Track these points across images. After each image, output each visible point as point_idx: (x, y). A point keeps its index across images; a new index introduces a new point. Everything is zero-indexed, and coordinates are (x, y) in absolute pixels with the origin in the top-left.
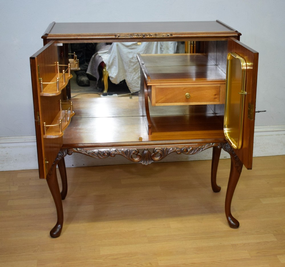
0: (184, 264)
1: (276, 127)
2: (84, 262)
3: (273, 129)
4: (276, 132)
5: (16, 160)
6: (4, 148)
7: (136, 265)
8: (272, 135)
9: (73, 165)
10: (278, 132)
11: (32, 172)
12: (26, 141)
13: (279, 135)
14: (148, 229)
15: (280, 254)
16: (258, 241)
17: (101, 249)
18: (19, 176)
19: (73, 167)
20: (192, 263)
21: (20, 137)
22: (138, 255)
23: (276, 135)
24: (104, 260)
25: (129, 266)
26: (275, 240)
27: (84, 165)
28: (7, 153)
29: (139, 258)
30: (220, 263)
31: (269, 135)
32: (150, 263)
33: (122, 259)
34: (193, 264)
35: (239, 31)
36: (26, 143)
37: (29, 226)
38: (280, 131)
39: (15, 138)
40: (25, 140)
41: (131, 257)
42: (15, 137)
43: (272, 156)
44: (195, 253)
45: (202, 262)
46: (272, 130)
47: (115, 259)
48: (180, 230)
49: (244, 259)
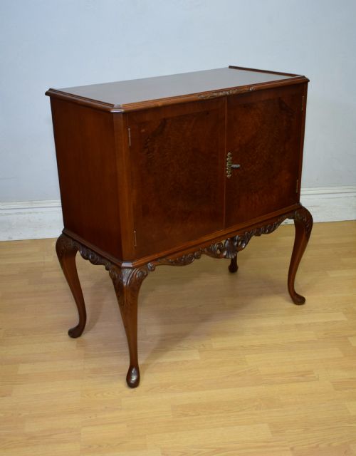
0: (242, 346)
6: (37, 213)
15: (352, 336)
16: (326, 321)
26: (345, 319)
28: (40, 219)
32: (203, 345)
35: (307, 76)
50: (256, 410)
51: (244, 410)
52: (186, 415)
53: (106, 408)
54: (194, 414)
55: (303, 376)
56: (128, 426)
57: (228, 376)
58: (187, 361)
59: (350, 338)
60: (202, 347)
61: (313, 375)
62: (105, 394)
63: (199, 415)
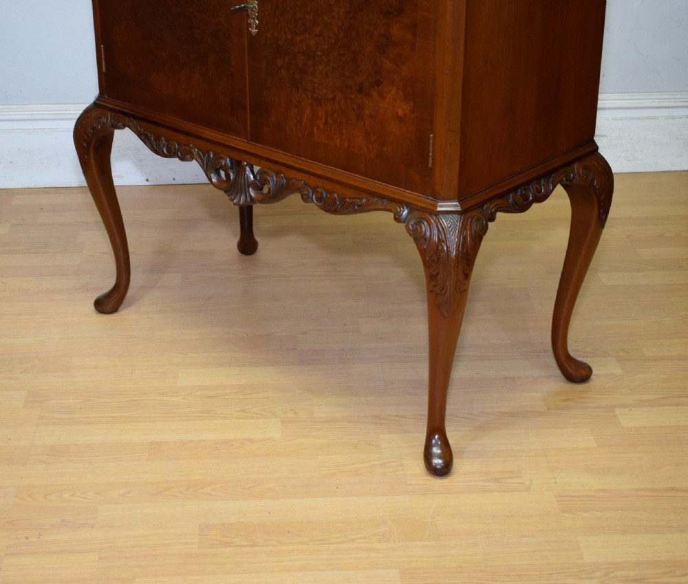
1: (666, 97)
2: (135, 400)
3: (659, 102)
4: (667, 110)
5: (11, 162)
7: (258, 414)
8: (654, 118)
9: (147, 180)
10: (671, 110)
11: (48, 193)
12: (35, 117)
13: (673, 118)
14: (304, 333)
15: (623, 406)
17: (182, 372)
18: (17, 201)
19: (147, 183)
20: (396, 416)
21: (21, 106)
22: (267, 391)
23: (667, 118)
24: (183, 399)
25: (241, 414)
26: (619, 372)
27: (174, 179)
29: (267, 398)
30: (467, 418)
31: (648, 118)
32: (294, 411)
33: (227, 397)
34: (398, 419)
36: (34, 123)
37: (20, 315)
38: (678, 107)
39: (8, 108)
40: (32, 115)
41: (250, 394)
42: (8, 106)
43: (654, 172)
44: (409, 393)
45: (421, 415)
46: (656, 104)
47: (210, 397)
48: (382, 338)
49: (528, 412)
50: (379, 541)
51: (353, 540)
52: (227, 545)
53: (63, 521)
54: (245, 543)
55: (496, 480)
56: (100, 558)
57: (334, 474)
58: (252, 441)
59: (618, 411)
60: (290, 415)
61: (519, 481)
62: (66, 496)
63: (255, 545)
